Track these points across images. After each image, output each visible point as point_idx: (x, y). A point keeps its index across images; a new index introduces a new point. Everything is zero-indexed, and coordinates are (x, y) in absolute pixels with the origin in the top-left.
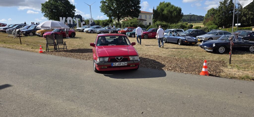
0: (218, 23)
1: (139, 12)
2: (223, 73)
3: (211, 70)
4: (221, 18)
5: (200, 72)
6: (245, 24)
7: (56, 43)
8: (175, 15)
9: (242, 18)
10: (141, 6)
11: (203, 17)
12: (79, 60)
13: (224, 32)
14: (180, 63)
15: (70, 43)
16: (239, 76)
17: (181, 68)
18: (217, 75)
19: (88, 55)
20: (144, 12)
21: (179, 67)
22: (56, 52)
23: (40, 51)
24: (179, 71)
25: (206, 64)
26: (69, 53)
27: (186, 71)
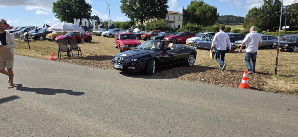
0: (262, 25)
1: (167, 12)
2: (267, 86)
3: (253, 82)
4: (266, 20)
5: (238, 84)
6: (294, 27)
7: (70, 49)
8: (210, 16)
9: (291, 19)
10: (168, 6)
11: (243, 18)
12: (95, 69)
13: (268, 36)
14: (215, 73)
15: (85, 48)
16: (286, 90)
17: (216, 80)
18: (260, 88)
19: (107, 63)
20: (173, 13)
21: (214, 78)
22: (70, 59)
23: (52, 58)
24: (214, 83)
25: (246, 75)
26: (83, 61)
27: (222, 83)
